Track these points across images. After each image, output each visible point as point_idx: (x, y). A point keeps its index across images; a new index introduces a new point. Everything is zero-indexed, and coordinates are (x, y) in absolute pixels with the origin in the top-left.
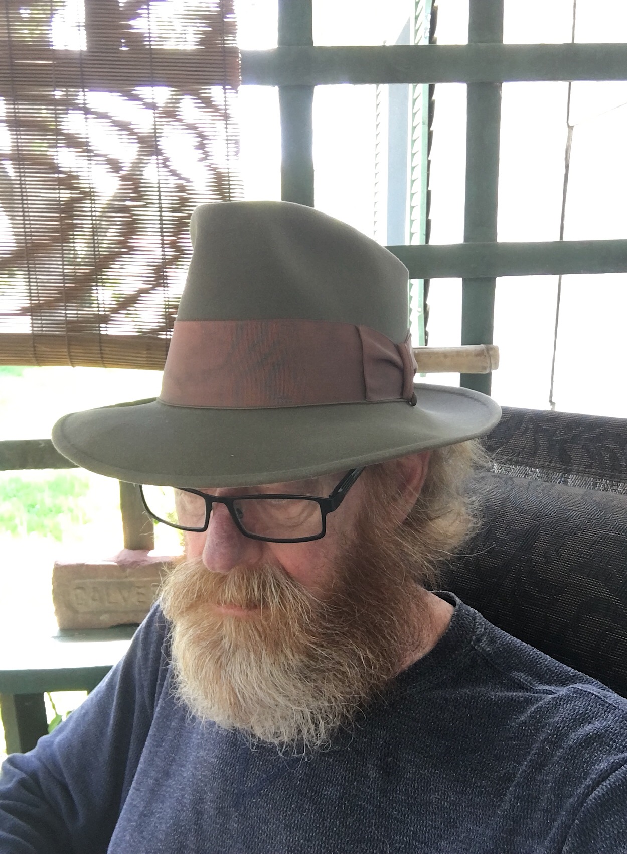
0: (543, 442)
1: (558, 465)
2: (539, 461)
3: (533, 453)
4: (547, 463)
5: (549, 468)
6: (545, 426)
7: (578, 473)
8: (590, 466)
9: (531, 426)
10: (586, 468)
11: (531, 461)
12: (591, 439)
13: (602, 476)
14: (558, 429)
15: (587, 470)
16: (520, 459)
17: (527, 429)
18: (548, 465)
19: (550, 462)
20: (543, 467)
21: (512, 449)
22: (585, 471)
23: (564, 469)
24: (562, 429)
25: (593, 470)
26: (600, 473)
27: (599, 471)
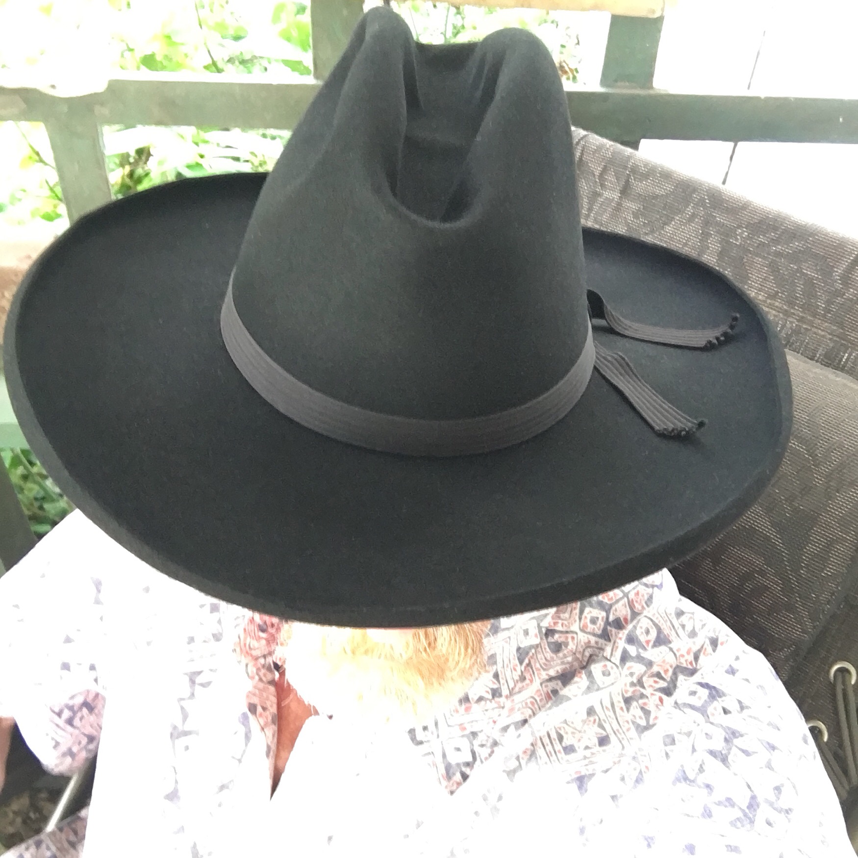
0: (713, 243)
6: (722, 218)
8: (774, 296)
9: (701, 211)
10: (767, 298)
12: (783, 256)
13: (787, 315)
14: (739, 227)
15: (769, 301)
17: (693, 216)
24: (745, 229)
25: (777, 304)
26: (786, 311)
27: (785, 307)
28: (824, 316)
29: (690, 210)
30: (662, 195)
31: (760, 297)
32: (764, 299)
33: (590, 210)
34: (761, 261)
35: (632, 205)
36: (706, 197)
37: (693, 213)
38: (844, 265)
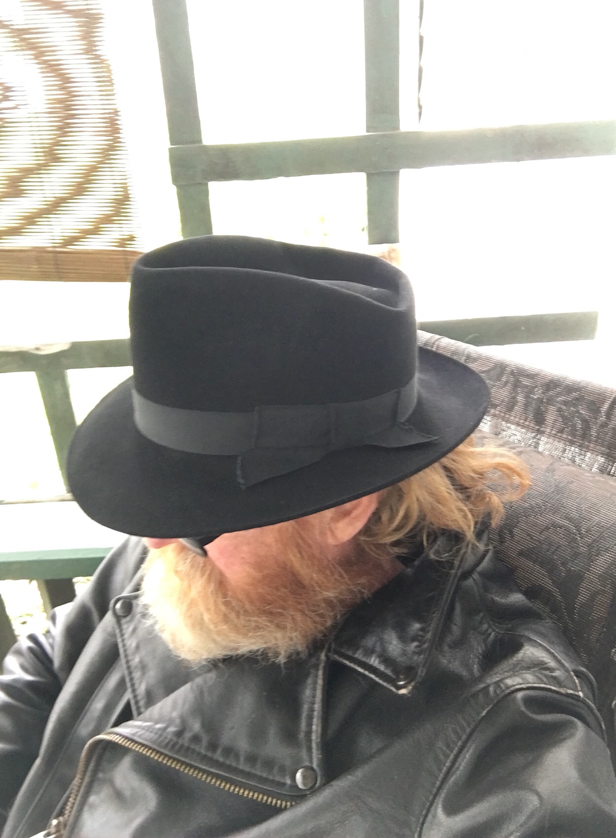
0: (520, 398)
1: (532, 425)
2: (515, 417)
3: (510, 408)
4: (522, 421)
5: (523, 427)
6: (526, 382)
7: (550, 436)
8: (561, 431)
9: (512, 379)
10: (558, 432)
11: (507, 416)
12: (565, 403)
13: (572, 443)
14: (536, 386)
15: (559, 434)
16: (497, 412)
17: (506, 383)
18: (523, 423)
19: (526, 420)
20: (518, 424)
22: (555, 435)
23: (538, 430)
24: (540, 388)
25: (564, 436)
26: (570, 439)
27: (570, 438)
28: (596, 441)
29: (504, 379)
30: (487, 370)
31: (553, 432)
32: (555, 433)
34: (552, 408)
36: (514, 369)
37: (507, 380)
38: (606, 407)
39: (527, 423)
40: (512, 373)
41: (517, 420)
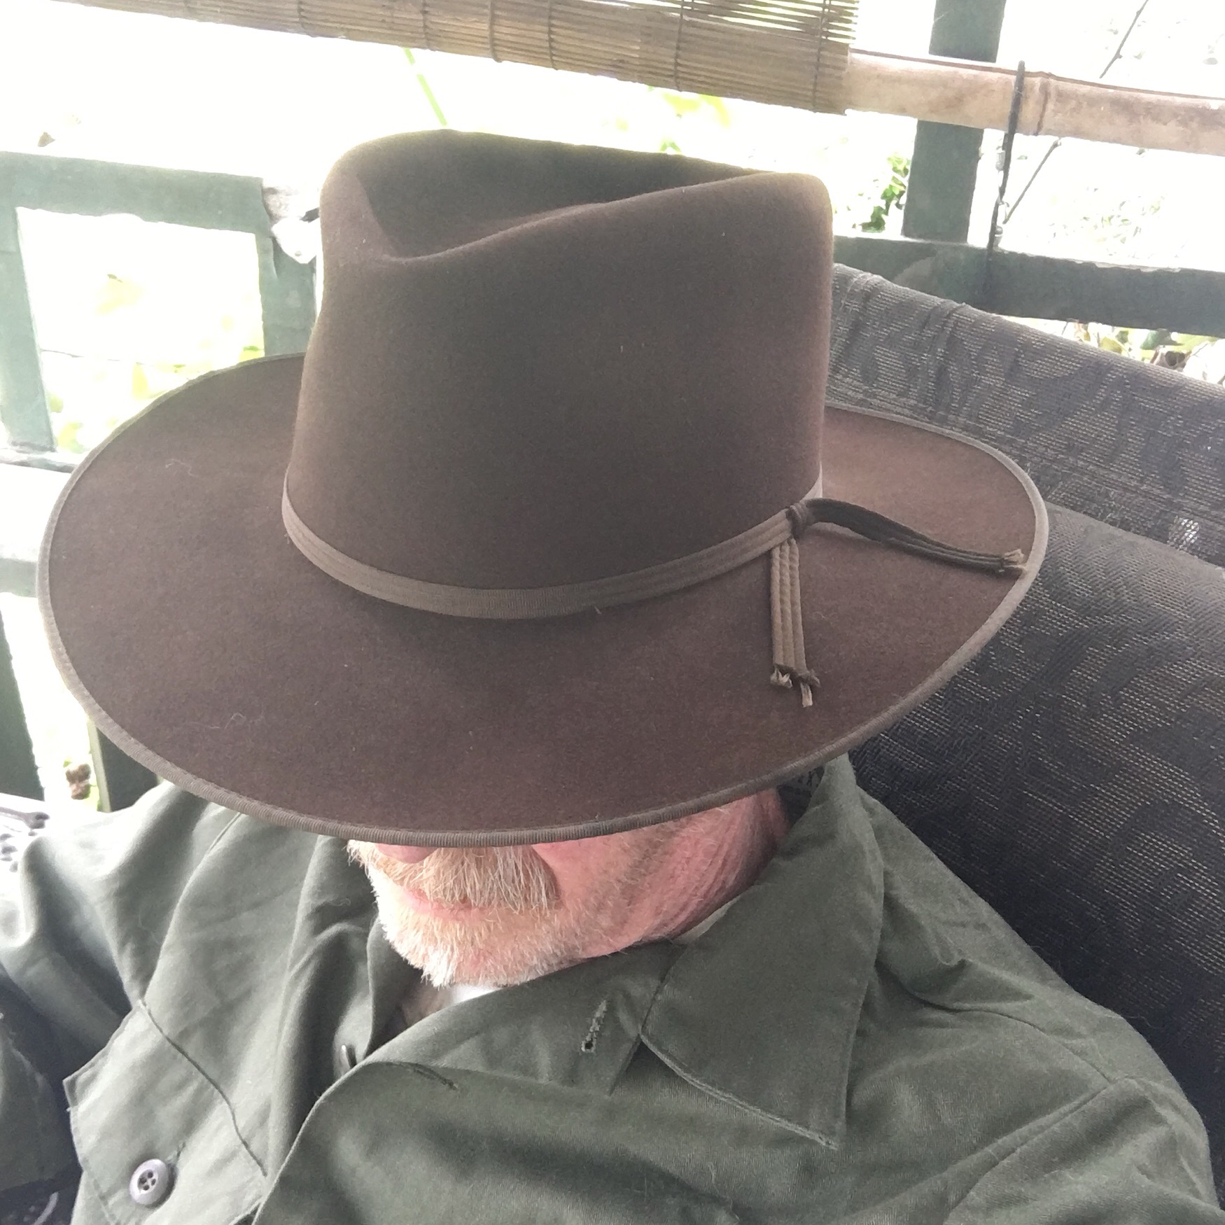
0: (1135, 436)
2: (1120, 475)
3: (1110, 456)
4: (1134, 483)
6: (1147, 403)
9: (1118, 396)
10: (1211, 508)
11: (1102, 472)
14: (1172, 413)
15: (1214, 513)
16: (1081, 463)
17: (1107, 401)
18: (1136, 487)
19: (1142, 481)
21: (1067, 439)
22: (1205, 512)
23: (1169, 502)
24: (1179, 417)
29: (1102, 394)
30: (1064, 376)
32: (1207, 509)
33: (963, 402)
34: (1203, 459)
35: (1020, 393)
37: (1107, 398)
39: (1145, 487)
40: (1120, 383)
41: (1123, 479)
